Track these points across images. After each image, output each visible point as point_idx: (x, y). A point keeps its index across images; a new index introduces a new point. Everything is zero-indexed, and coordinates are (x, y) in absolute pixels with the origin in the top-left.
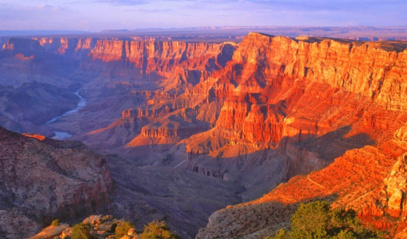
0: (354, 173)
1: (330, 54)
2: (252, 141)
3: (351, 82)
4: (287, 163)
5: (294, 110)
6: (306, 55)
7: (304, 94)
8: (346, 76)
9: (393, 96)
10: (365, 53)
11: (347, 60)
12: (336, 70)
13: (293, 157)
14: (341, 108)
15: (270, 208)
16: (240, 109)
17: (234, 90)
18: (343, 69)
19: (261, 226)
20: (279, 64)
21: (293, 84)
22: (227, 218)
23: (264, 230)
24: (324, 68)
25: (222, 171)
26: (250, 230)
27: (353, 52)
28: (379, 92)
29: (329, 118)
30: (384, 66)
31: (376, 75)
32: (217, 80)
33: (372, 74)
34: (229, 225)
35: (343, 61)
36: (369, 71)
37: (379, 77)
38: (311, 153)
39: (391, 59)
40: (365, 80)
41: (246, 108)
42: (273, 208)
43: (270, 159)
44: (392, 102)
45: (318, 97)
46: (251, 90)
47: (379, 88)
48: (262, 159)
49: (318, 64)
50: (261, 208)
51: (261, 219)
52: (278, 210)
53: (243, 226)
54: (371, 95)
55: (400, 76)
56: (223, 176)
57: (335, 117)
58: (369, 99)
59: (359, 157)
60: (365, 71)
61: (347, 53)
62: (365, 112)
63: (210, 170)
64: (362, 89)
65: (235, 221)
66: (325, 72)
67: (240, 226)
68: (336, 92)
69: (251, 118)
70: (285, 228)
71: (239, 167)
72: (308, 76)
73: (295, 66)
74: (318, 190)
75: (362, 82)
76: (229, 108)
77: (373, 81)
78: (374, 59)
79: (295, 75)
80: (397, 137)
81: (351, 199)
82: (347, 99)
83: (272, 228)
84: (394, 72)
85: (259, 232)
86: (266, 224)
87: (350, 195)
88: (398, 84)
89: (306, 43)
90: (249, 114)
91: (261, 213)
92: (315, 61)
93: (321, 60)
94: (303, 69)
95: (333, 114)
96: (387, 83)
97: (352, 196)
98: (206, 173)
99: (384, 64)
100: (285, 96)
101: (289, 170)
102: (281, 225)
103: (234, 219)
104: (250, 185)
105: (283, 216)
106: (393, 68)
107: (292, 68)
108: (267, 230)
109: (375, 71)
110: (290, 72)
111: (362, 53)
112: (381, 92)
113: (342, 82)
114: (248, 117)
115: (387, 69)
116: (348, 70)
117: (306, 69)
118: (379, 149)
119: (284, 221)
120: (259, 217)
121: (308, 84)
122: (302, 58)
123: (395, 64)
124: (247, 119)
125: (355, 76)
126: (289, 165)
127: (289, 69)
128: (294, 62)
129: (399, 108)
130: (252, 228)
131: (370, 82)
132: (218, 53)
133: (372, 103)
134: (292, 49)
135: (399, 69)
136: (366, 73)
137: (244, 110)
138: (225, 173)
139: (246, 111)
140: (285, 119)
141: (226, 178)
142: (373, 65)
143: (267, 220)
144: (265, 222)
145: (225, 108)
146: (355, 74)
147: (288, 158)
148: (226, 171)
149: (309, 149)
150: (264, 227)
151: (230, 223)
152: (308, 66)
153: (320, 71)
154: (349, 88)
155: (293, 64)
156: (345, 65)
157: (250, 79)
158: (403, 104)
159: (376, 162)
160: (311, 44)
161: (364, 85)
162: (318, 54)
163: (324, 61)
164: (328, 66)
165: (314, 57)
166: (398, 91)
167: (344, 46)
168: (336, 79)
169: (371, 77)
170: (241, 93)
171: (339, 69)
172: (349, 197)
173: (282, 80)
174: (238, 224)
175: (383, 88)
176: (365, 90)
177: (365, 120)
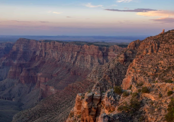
0: (73, 93)
1: (55, 47)
2: (24, 84)
3: (64, 58)
4: (41, 92)
5: (42, 70)
6: (45, 47)
7: (45, 63)
8: (62, 56)
9: (81, 62)
10: (69, 46)
11: (62, 49)
12: (58, 53)
13: (44, 89)
14: (61, 68)
15: (39, 110)
16: (18, 70)
17: (14, 62)
18: (61, 53)
19: (37, 118)
20: (33, 51)
21: (40, 59)
22: (21, 116)
23: (39, 119)
24: (53, 52)
25: (11, 98)
26: (32, 120)
27: (64, 46)
28: (76, 61)
29: (57, 72)
30: (77, 51)
31: (74, 55)
32: (5, 58)
33: (72, 54)
34: (22, 119)
35: (60, 49)
36: (71, 53)
37: (75, 55)
38: (51, 87)
39: (79, 48)
40: (70, 56)
41: (20, 70)
42: (41, 110)
43: (33, 91)
44: (81, 65)
45: (51, 64)
46: (22, 62)
47: (76, 60)
48: (29, 91)
49: (50, 51)
50: (36, 110)
51: (36, 115)
52: (43, 111)
53: (29, 118)
54: (73, 62)
55: (84, 55)
56: (12, 100)
57: (59, 72)
58: (72, 64)
59: (74, 86)
60: (70, 53)
61: (62, 46)
62: (71, 69)
63: (6, 98)
64: (69, 60)
65: (25, 117)
66: (53, 54)
67: (28, 119)
68: (58, 62)
69: (23, 74)
70: (48, 117)
71: (19, 95)
72: (46, 56)
73: (40, 52)
74: (59, 101)
75: (68, 58)
76: (13, 70)
77: (73, 57)
78: (73, 48)
79: (41, 56)
80: (88, 77)
81: (73, 103)
82: (63, 64)
83: (42, 118)
84: (81, 53)
85: (37, 120)
86: (39, 117)
87: (73, 101)
88: (83, 58)
89: (44, 42)
90: (22, 72)
91: (36, 112)
92: (49, 49)
93: (51, 49)
94: (44, 53)
95: (58, 71)
96: (79, 58)
97: (74, 101)
98: (4, 99)
99: (77, 50)
100: (37, 64)
101: (42, 94)
102: (46, 116)
103: (24, 116)
104: (25, 102)
105: (46, 112)
106: (81, 52)
107: (39, 52)
108: (40, 119)
109: (73, 53)
110: (39, 54)
111: (68, 46)
112: (77, 61)
113: (61, 58)
114: (22, 73)
115: (78, 52)
116: (63, 53)
117: (45, 53)
118: (82, 83)
119: (47, 114)
120: (35, 114)
121: (47, 59)
122: (43, 48)
123: (81, 50)
124: (21, 74)
125: (66, 55)
126: (42, 92)
127: (38, 53)
128: (40, 50)
129: (84, 67)
130: (33, 119)
131: (72, 58)
132: (5, 47)
133: (73, 65)
134: (38, 45)
135: (83, 52)
136: (70, 54)
137: (19, 71)
138: (13, 98)
139: (20, 71)
140: (38, 74)
141: (13, 100)
142: (73, 51)
143: (39, 115)
144: (38, 116)
145: (11, 70)
146: (66, 54)
147: (41, 89)
148: (14, 97)
149: (50, 85)
150: (38, 118)
151: (23, 118)
152: (46, 52)
153: (51, 54)
154: (64, 60)
155: (39, 51)
156: (61, 51)
157: (21, 58)
158: (85, 66)
159: (82, 87)
160: (47, 43)
161: (69, 59)
162: (50, 47)
163: (53, 50)
164: (54, 51)
165: (48, 48)
166: (83, 61)
167: (60, 43)
168: (58, 57)
169: (72, 56)
170: (17, 64)
171: (59, 52)
172: (73, 102)
173: (36, 58)
174: (27, 118)
175: (78, 60)
176: (70, 61)
177: (71, 72)
